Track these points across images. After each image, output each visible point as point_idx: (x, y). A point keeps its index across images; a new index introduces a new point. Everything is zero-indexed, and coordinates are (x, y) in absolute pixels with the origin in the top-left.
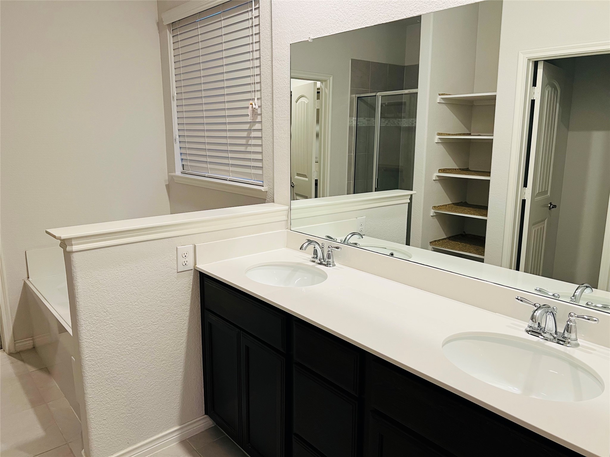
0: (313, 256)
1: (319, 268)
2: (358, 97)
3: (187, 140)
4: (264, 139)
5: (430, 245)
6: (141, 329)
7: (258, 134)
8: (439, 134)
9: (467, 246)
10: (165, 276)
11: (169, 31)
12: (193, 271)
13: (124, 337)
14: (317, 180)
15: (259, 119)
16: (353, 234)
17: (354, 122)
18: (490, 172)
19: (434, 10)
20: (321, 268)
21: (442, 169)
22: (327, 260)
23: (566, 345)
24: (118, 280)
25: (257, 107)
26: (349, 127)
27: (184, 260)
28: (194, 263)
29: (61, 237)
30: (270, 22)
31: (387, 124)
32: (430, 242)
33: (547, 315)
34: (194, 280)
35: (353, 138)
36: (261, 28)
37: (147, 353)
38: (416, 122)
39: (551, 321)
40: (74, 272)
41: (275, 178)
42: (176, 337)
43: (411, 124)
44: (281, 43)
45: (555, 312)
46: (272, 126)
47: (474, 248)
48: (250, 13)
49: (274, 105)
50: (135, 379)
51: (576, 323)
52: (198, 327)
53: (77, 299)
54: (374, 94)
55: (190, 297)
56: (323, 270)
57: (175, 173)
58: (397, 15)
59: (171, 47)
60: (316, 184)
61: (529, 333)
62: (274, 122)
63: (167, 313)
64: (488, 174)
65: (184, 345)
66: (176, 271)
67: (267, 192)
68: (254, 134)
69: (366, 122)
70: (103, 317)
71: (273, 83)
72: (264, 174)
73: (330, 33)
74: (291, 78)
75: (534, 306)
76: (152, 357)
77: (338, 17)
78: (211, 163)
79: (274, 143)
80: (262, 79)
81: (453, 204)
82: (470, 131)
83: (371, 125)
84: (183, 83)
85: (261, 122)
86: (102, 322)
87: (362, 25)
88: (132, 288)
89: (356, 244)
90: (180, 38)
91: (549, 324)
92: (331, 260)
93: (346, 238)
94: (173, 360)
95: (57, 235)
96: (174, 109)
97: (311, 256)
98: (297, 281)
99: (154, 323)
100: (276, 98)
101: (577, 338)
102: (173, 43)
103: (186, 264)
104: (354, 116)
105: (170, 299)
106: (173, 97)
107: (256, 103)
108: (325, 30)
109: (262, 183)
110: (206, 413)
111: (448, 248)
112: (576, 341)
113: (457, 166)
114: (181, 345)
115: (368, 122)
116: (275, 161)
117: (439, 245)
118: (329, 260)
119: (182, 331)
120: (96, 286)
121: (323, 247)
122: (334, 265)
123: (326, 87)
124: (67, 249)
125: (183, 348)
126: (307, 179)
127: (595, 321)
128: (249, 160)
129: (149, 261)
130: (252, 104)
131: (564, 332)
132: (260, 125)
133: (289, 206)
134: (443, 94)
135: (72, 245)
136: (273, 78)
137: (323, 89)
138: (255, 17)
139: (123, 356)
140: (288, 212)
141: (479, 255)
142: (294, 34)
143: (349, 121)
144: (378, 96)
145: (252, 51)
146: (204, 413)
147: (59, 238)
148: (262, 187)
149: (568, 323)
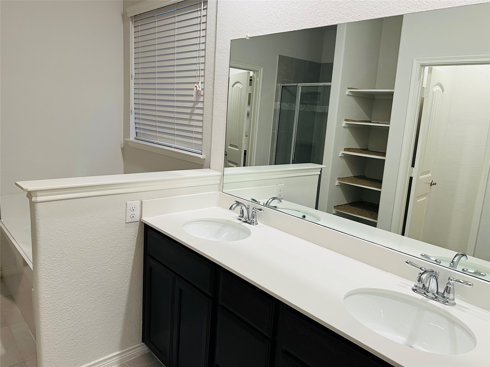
0: (239, 215)
1: (244, 225)
2: (282, 86)
3: (141, 112)
4: (205, 116)
5: (334, 209)
6: (92, 269)
7: (200, 112)
8: (346, 120)
9: (364, 211)
10: (115, 225)
11: (132, 22)
12: (139, 222)
13: (77, 275)
14: (246, 150)
15: (201, 99)
16: (274, 198)
17: (278, 105)
18: (386, 153)
19: (351, 20)
20: (246, 226)
21: (347, 148)
22: (251, 219)
23: (445, 303)
24: (75, 228)
25: (200, 89)
26: (274, 109)
27: (132, 213)
28: (140, 216)
29: (27, 189)
30: (215, 21)
31: (305, 109)
32: (334, 207)
33: (431, 278)
34: (139, 230)
35: (277, 118)
36: (207, 26)
37: (96, 289)
38: (328, 109)
39: (434, 283)
40: (37, 219)
41: (212, 148)
42: (121, 277)
43: (323, 110)
44: (223, 39)
45: (437, 276)
46: (212, 106)
47: (369, 213)
48: (199, 12)
49: (214, 88)
50: (84, 311)
51: (454, 286)
52: (140, 270)
53: (38, 242)
54: (295, 84)
55: (135, 244)
56: (248, 228)
57: (130, 138)
58: (320, 23)
59: (132, 35)
60: (245, 154)
61: (414, 292)
62: (214, 103)
63: (115, 257)
64: (384, 154)
65: (128, 284)
66: (125, 222)
67: (204, 159)
68: (197, 111)
69: (288, 106)
70: (60, 258)
71: (214, 71)
72: (203, 145)
73: (264, 33)
74: (230, 67)
75: (420, 269)
76: (100, 293)
77: (272, 21)
78: (160, 132)
79: (213, 120)
80: (206, 67)
81: (354, 176)
82: (371, 119)
83: (292, 109)
84: (141, 66)
85: (203, 102)
86: (59, 262)
87: (291, 29)
88: (87, 234)
89: (276, 207)
90: (140, 28)
91: (433, 285)
92: (254, 219)
93: (268, 201)
94: (118, 296)
95: (24, 188)
96: (132, 86)
97: (238, 215)
98: (224, 235)
99: (104, 265)
100: (216, 83)
101: (454, 298)
102: (134, 32)
103: (133, 216)
104: (279, 101)
105: (118, 245)
106: (132, 76)
107: (200, 86)
108: (260, 31)
109: (201, 151)
110: (143, 341)
111: (349, 212)
112: (453, 301)
113: (358, 146)
114: (125, 283)
115: (290, 106)
116: (212, 134)
117: (341, 209)
118: (253, 219)
119: (127, 272)
120: (56, 231)
121: (248, 208)
122: (257, 224)
123: (257, 76)
124: (32, 199)
125: (127, 286)
126: (238, 149)
127: (470, 285)
128: (191, 132)
129: (103, 213)
130: (197, 87)
131: (444, 292)
132: (202, 104)
133: (222, 172)
134: (351, 88)
135: (37, 196)
136: (215, 67)
137: (255, 78)
138: (203, 16)
139: (75, 292)
140: (222, 177)
141: (373, 219)
142: (235, 32)
143: (275, 105)
144: (299, 86)
145: (199, 44)
146: (141, 341)
147: (26, 190)
148: (201, 155)
149: (448, 285)
